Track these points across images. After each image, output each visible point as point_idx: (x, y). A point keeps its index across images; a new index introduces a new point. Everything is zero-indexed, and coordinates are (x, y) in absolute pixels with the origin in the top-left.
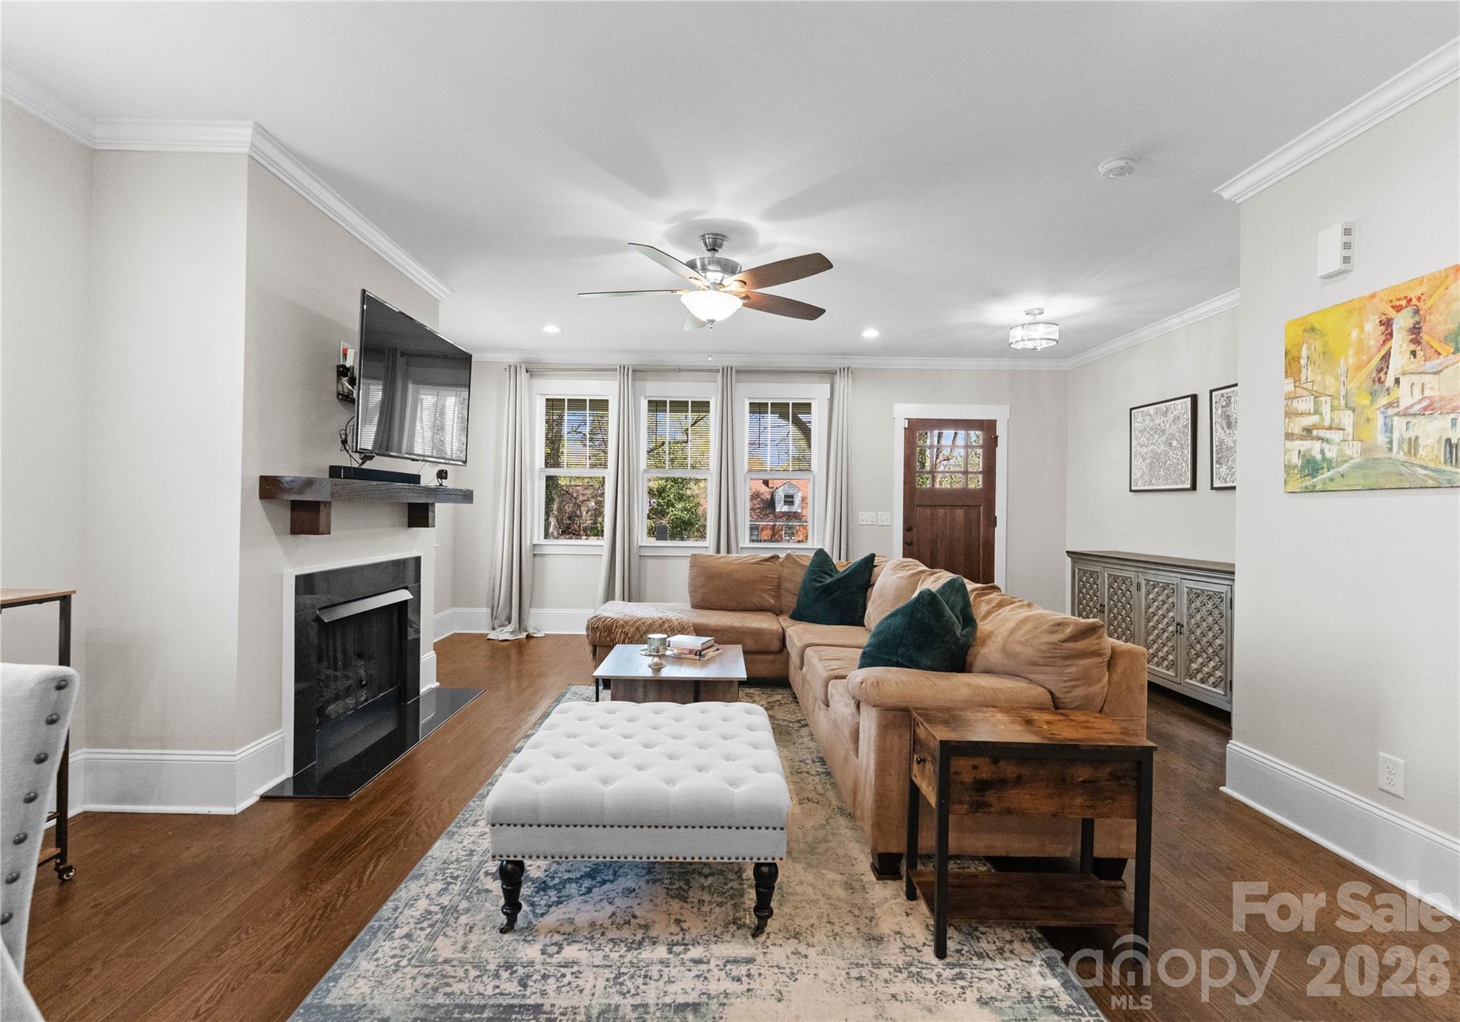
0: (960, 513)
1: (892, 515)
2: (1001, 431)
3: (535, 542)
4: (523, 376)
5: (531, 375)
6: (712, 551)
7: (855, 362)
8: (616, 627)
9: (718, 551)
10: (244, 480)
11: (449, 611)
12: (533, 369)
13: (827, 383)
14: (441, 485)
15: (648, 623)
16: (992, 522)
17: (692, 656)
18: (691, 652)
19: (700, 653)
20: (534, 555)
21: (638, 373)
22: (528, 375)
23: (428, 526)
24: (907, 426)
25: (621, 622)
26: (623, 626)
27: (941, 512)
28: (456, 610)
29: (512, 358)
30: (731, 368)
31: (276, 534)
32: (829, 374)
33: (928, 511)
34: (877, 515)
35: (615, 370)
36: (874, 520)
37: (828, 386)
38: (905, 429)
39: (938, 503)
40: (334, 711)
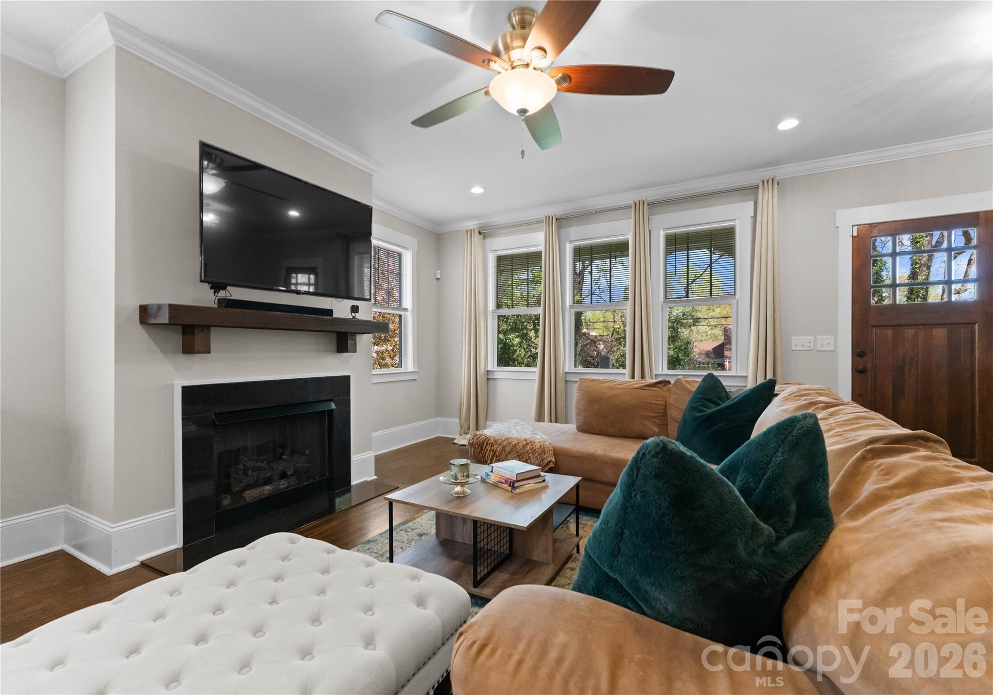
0: (940, 333)
1: (836, 339)
3: (488, 369)
4: (477, 238)
5: (484, 237)
6: (627, 378)
7: (783, 172)
9: (633, 377)
10: (118, 308)
11: (433, 420)
12: (484, 233)
13: (752, 201)
14: (354, 317)
19: (513, 484)
20: (487, 379)
22: (482, 236)
23: (348, 352)
24: (855, 234)
27: (909, 332)
28: (439, 419)
29: (472, 224)
30: (644, 202)
32: (751, 191)
33: (890, 332)
34: (815, 340)
35: (542, 221)
36: (812, 345)
37: (751, 204)
38: (853, 237)
39: (903, 322)
40: (250, 495)
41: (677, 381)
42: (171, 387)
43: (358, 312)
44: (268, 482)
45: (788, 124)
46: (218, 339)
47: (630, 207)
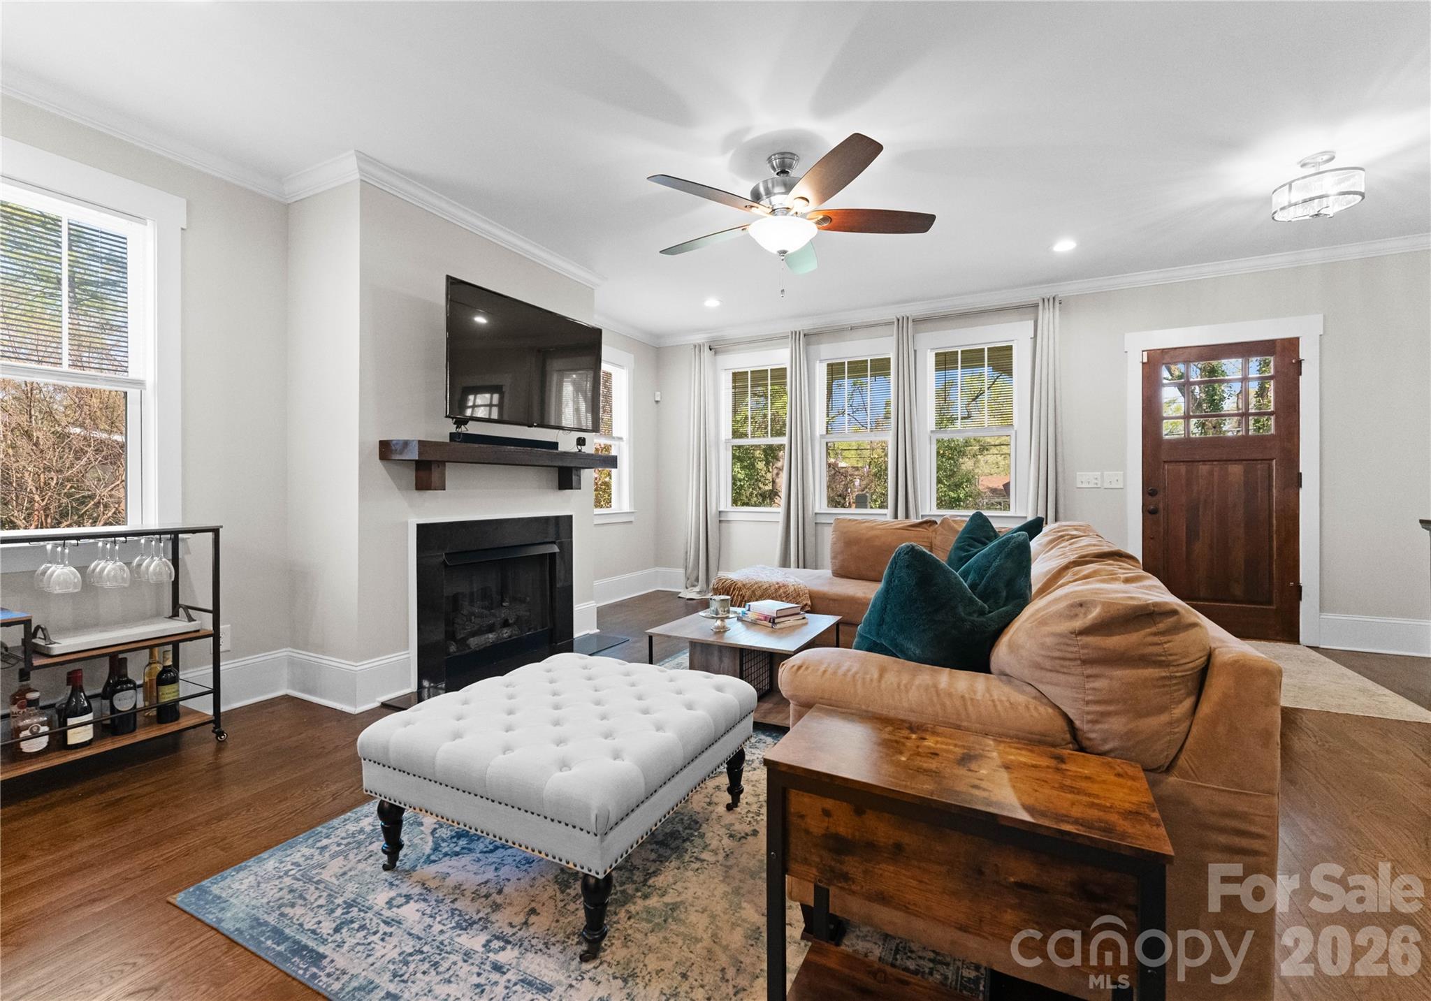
0: (1236, 470)
1: (1125, 476)
2: (1306, 352)
3: (721, 509)
4: (707, 354)
5: (716, 353)
6: (889, 518)
7: (1063, 290)
8: (734, 589)
9: (896, 517)
10: (362, 444)
11: (652, 570)
12: (715, 348)
13: (1031, 319)
14: (580, 451)
15: (764, 587)
16: (1297, 481)
17: (766, 623)
18: (766, 618)
19: (774, 620)
20: (720, 521)
21: (810, 337)
22: (713, 352)
23: (572, 489)
24: (1145, 360)
25: (740, 585)
26: (740, 589)
27: (1203, 469)
28: (657, 569)
29: (699, 338)
30: (908, 318)
31: (399, 489)
32: (1031, 309)
33: (1183, 469)
34: (1102, 476)
35: (787, 337)
36: (1099, 482)
37: (1032, 323)
38: (1143, 363)
39: (1197, 458)
40: (474, 642)
41: (942, 522)
42: (406, 524)
43: (584, 445)
44: (491, 629)
45: (1065, 246)
46: (452, 474)
47: (892, 323)
